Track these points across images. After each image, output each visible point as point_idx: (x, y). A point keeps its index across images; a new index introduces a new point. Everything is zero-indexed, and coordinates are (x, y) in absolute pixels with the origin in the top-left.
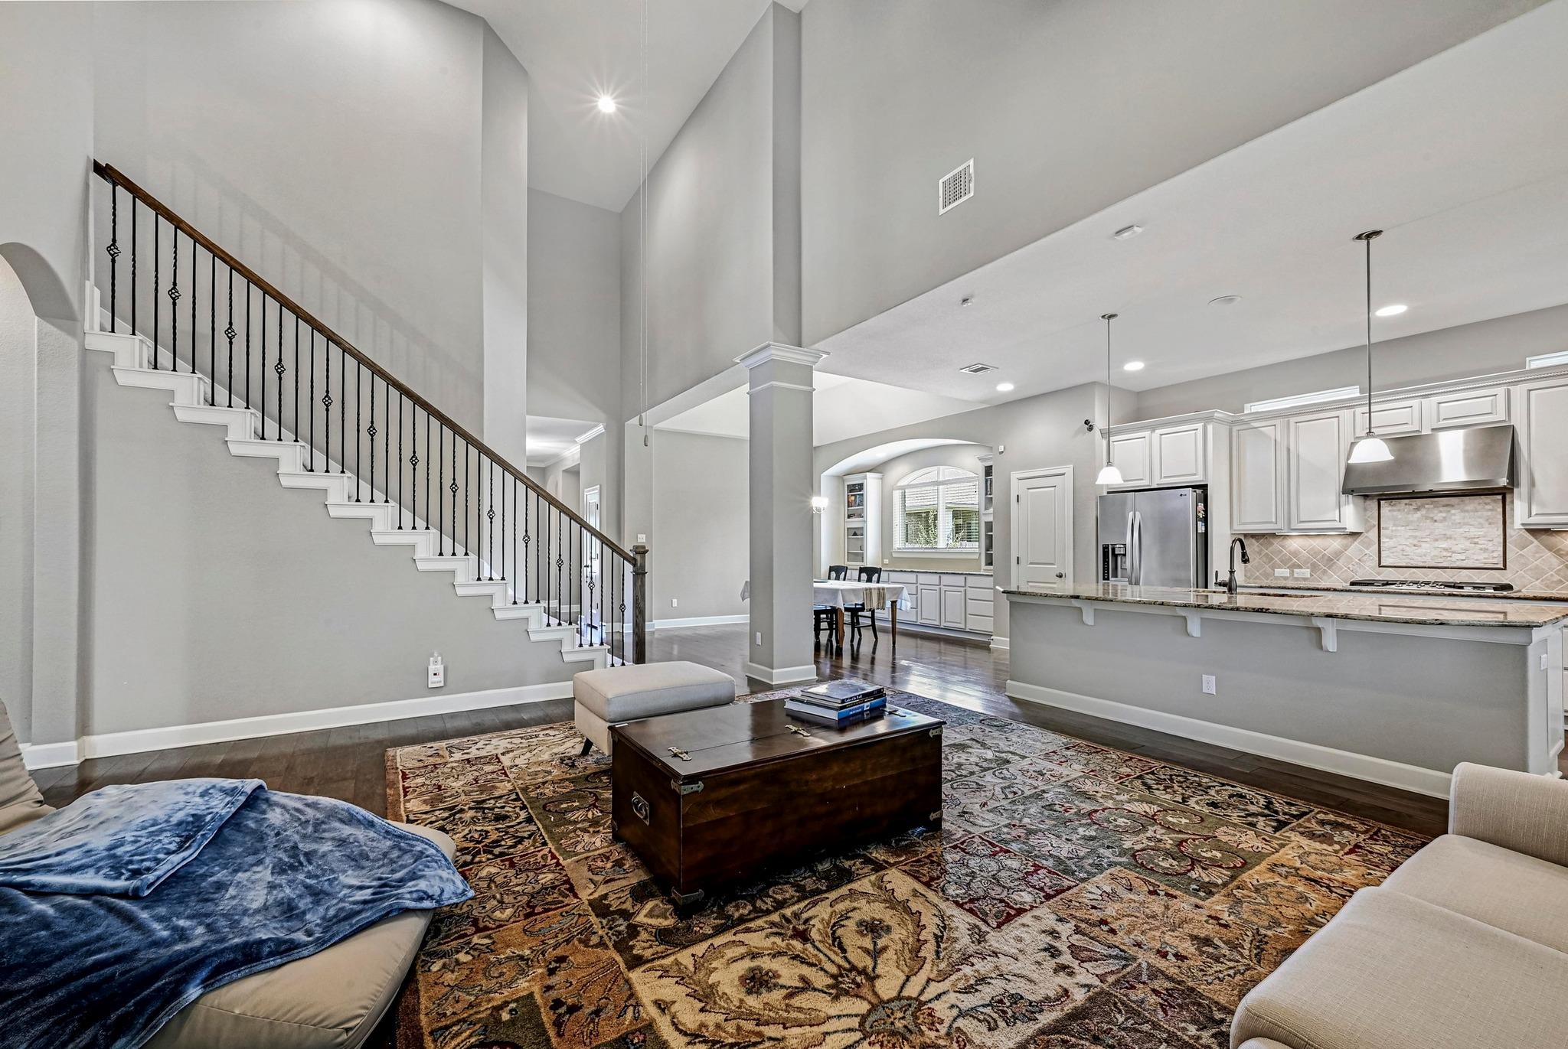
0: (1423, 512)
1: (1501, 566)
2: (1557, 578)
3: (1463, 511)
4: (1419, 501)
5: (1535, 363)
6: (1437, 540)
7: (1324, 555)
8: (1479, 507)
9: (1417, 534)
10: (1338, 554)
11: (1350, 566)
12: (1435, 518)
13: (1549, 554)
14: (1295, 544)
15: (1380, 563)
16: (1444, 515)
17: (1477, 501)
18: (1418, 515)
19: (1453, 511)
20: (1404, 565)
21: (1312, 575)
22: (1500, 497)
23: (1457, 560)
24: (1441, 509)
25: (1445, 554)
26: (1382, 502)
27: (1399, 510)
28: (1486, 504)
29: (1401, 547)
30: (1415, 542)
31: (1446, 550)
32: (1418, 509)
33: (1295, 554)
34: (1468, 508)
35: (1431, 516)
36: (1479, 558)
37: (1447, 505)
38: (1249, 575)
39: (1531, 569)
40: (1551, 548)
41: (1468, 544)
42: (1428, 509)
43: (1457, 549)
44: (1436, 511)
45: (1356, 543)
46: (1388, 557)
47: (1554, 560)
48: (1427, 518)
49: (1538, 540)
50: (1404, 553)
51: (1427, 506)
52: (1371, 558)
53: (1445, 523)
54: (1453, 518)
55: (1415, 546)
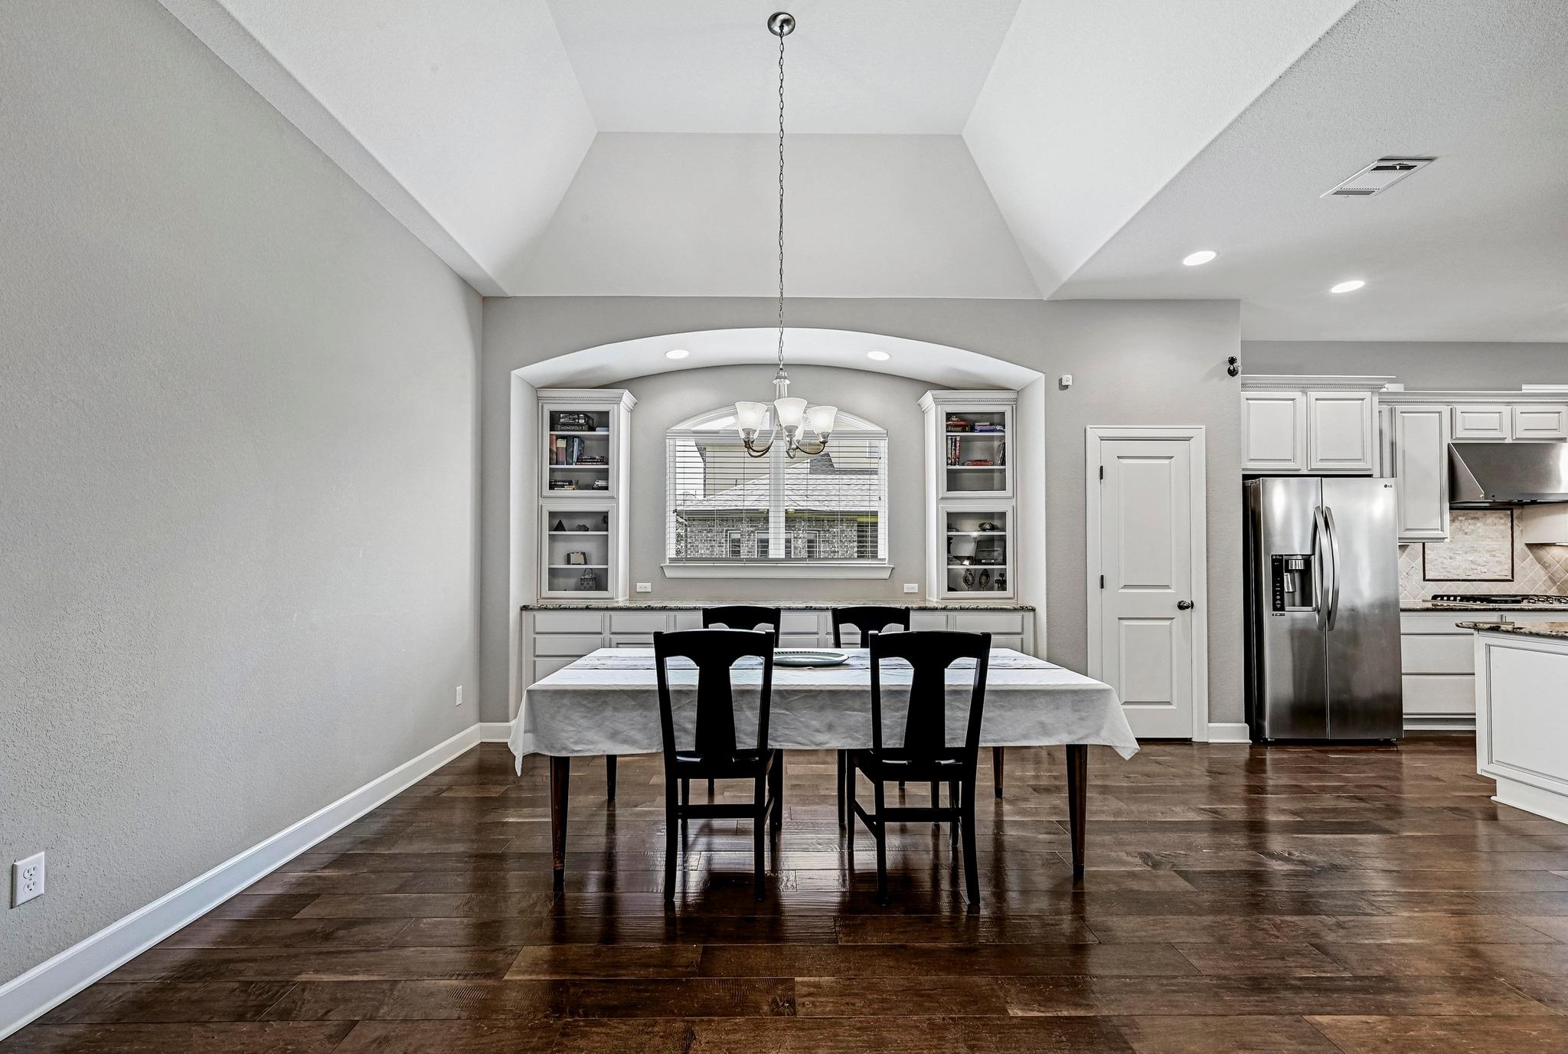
1: (1510, 577)
3: (1485, 524)
4: (1455, 513)
5: (1527, 388)
6: (1466, 553)
9: (1452, 546)
12: (1466, 531)
13: (1539, 566)
15: (1425, 577)
16: (1472, 527)
17: (1494, 515)
18: (1453, 527)
19: (1479, 524)
20: (1442, 578)
22: (1509, 512)
24: (1470, 521)
25: (1472, 566)
28: (1501, 518)
29: (1440, 560)
30: (1452, 555)
31: (1472, 562)
32: (1453, 521)
34: (1489, 521)
35: (1464, 527)
36: (1496, 570)
37: (1473, 518)
39: (1528, 581)
40: (1539, 560)
41: (1489, 557)
42: (1461, 521)
43: (1480, 561)
44: (1466, 524)
45: (1404, 555)
46: (1431, 570)
47: (1542, 572)
48: (1461, 529)
49: (1532, 552)
50: (1444, 566)
51: (1460, 518)
52: (1417, 571)
53: (1472, 536)
54: (1478, 530)
55: (1451, 558)
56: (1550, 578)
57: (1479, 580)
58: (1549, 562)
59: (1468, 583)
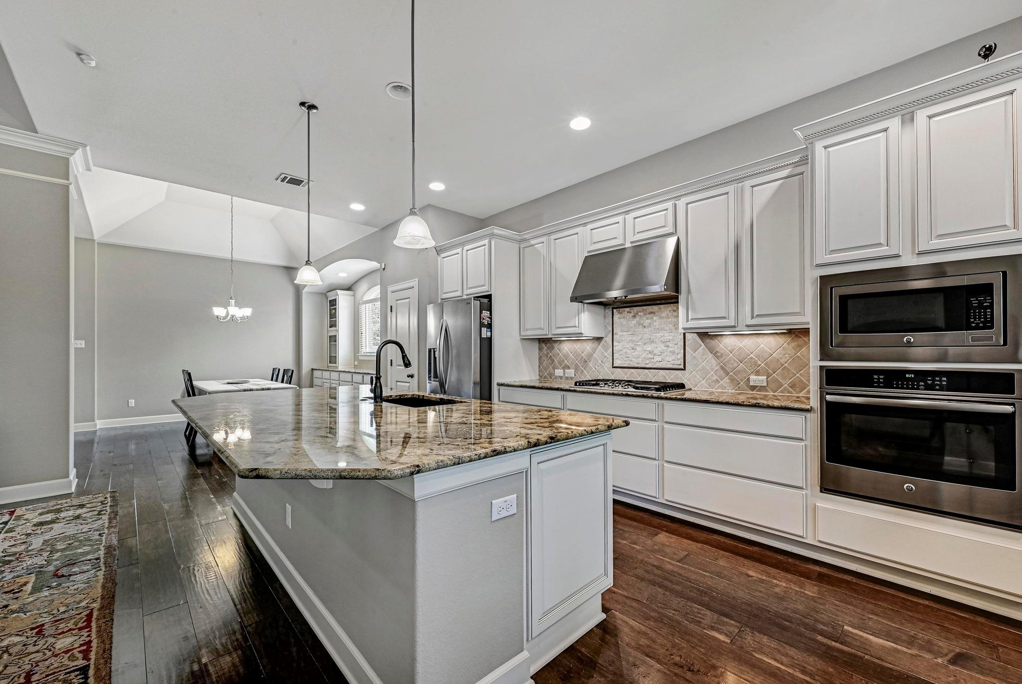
0: (638, 318)
1: (682, 367)
2: (715, 377)
3: (661, 318)
4: (636, 309)
6: (645, 344)
7: (582, 357)
8: (670, 314)
9: (634, 338)
10: (590, 356)
11: (596, 367)
12: (645, 324)
13: (711, 356)
14: (566, 347)
15: (613, 365)
16: (649, 321)
17: (668, 309)
18: (634, 322)
19: (655, 318)
20: (627, 366)
21: (575, 375)
23: (657, 362)
24: (648, 316)
25: (650, 356)
26: (615, 310)
27: (624, 318)
28: (674, 311)
29: (625, 350)
30: (633, 346)
31: (650, 352)
32: (634, 317)
33: (566, 356)
34: (664, 315)
35: (642, 322)
36: (671, 359)
37: (651, 313)
38: (541, 374)
39: (700, 370)
40: (712, 350)
41: (663, 347)
42: (640, 316)
43: (657, 351)
44: (645, 318)
45: (600, 347)
46: (617, 359)
47: (714, 362)
48: (640, 324)
49: (703, 342)
50: (627, 356)
51: (640, 314)
52: (608, 360)
53: (650, 329)
54: (655, 324)
55: (633, 349)
56: (722, 368)
57: (654, 369)
58: (722, 352)
59: (646, 370)
